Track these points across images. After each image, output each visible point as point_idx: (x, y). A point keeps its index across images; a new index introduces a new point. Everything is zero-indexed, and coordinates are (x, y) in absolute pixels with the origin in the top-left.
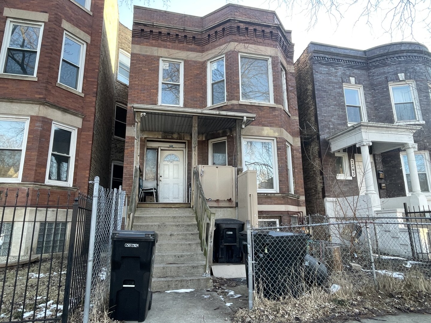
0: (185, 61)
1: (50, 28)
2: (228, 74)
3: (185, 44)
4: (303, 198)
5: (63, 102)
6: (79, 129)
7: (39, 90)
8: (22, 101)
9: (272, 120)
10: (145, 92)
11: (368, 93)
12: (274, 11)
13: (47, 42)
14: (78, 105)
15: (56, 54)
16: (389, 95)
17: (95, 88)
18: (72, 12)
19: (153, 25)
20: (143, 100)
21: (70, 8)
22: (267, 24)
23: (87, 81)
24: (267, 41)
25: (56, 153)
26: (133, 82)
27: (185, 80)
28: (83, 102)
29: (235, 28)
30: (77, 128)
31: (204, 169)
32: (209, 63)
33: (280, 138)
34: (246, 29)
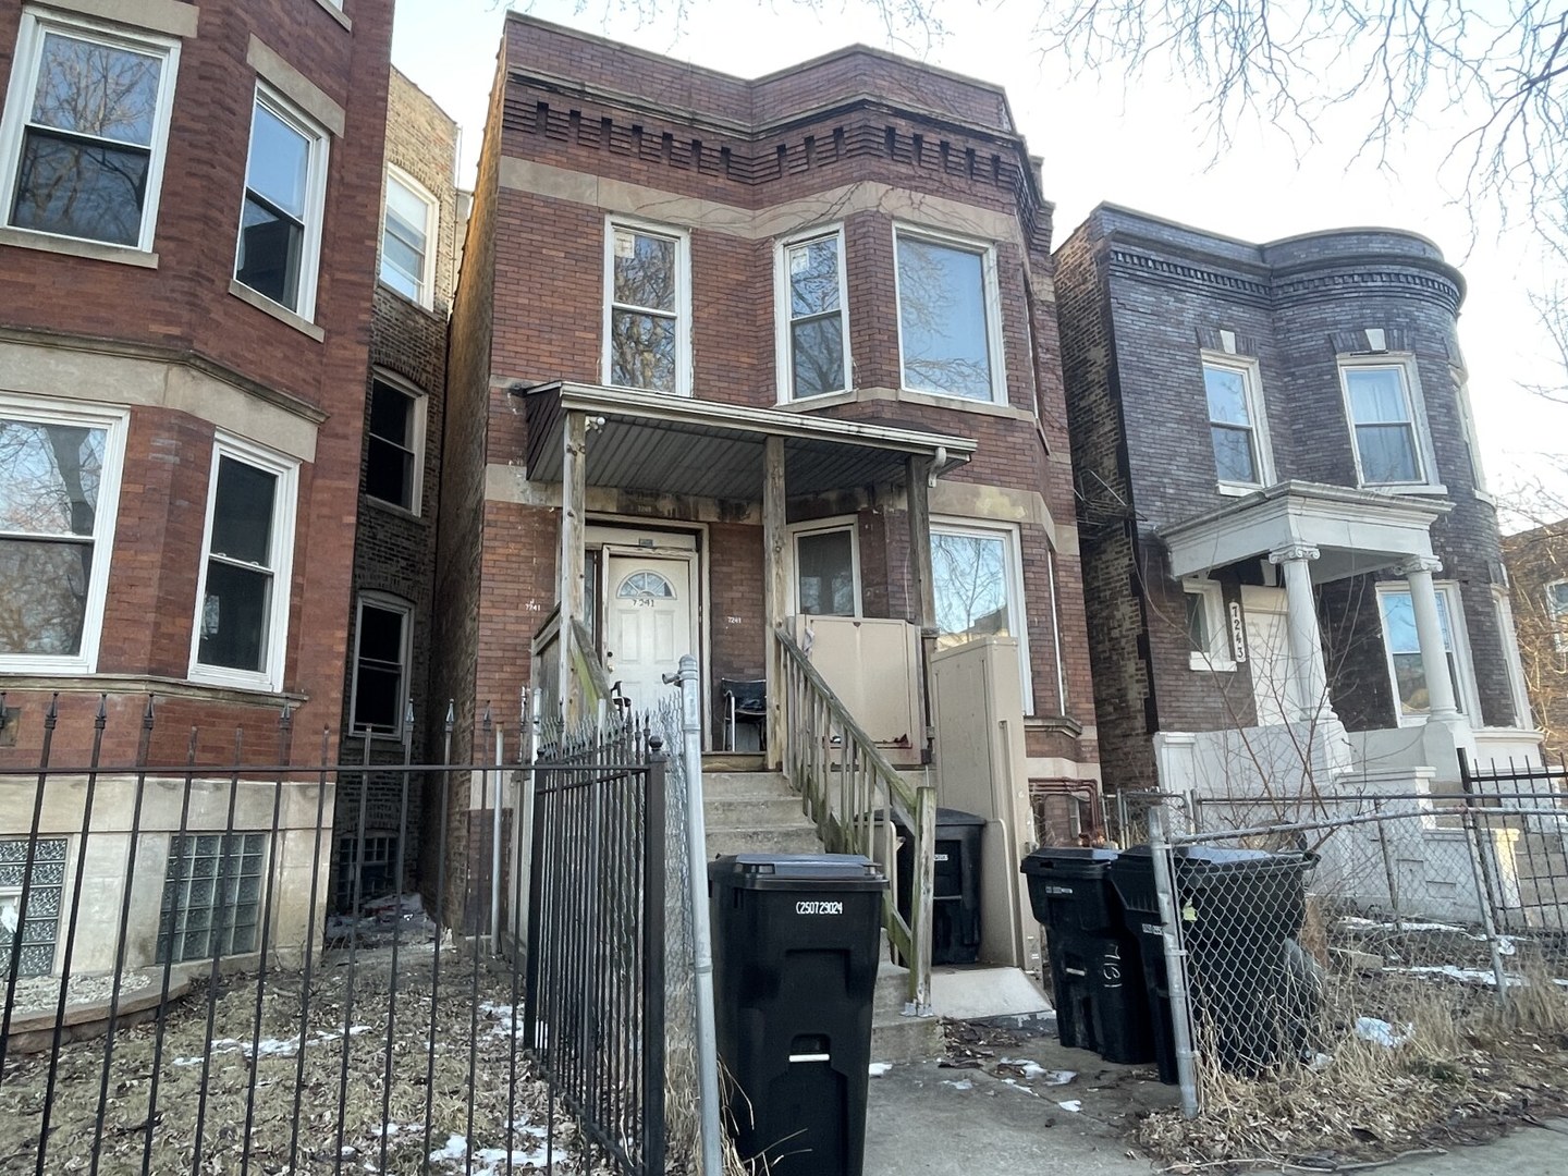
0: (698, 237)
1: (203, 63)
2: (857, 293)
3: (693, 173)
4: (1090, 734)
5: (250, 356)
6: (304, 466)
7: (165, 306)
8: (95, 346)
9: (1005, 461)
10: (554, 337)
11: (1276, 387)
12: (1002, 89)
13: (194, 118)
14: (301, 374)
15: (229, 170)
16: (1338, 397)
17: (363, 310)
18: (283, 10)
19: (582, 92)
20: (547, 366)
22: (984, 130)
23: (333, 280)
24: (980, 188)
25: (223, 557)
26: (508, 299)
27: (696, 302)
28: (321, 363)
29: (880, 134)
30: (298, 460)
31: (814, 629)
32: (778, 247)
33: (1031, 526)
34: (917, 139)
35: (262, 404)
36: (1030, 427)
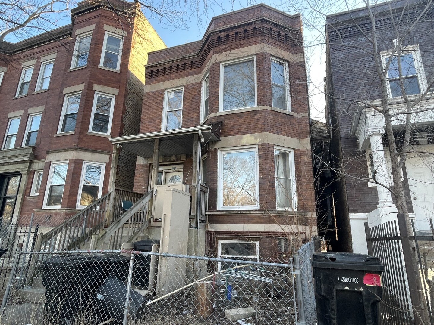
0: (185, 87)
1: (84, 93)
3: (185, 71)
4: (313, 215)
5: (92, 145)
6: (107, 164)
7: (75, 140)
9: (253, 125)
10: (152, 123)
12: (262, 4)
17: (119, 129)
18: (102, 76)
19: (159, 64)
21: (101, 74)
23: (114, 125)
27: (184, 104)
29: (216, 40)
30: (105, 163)
31: (158, 189)
32: (204, 81)
33: (262, 145)
34: (228, 36)
35: (95, 153)
36: (264, 111)
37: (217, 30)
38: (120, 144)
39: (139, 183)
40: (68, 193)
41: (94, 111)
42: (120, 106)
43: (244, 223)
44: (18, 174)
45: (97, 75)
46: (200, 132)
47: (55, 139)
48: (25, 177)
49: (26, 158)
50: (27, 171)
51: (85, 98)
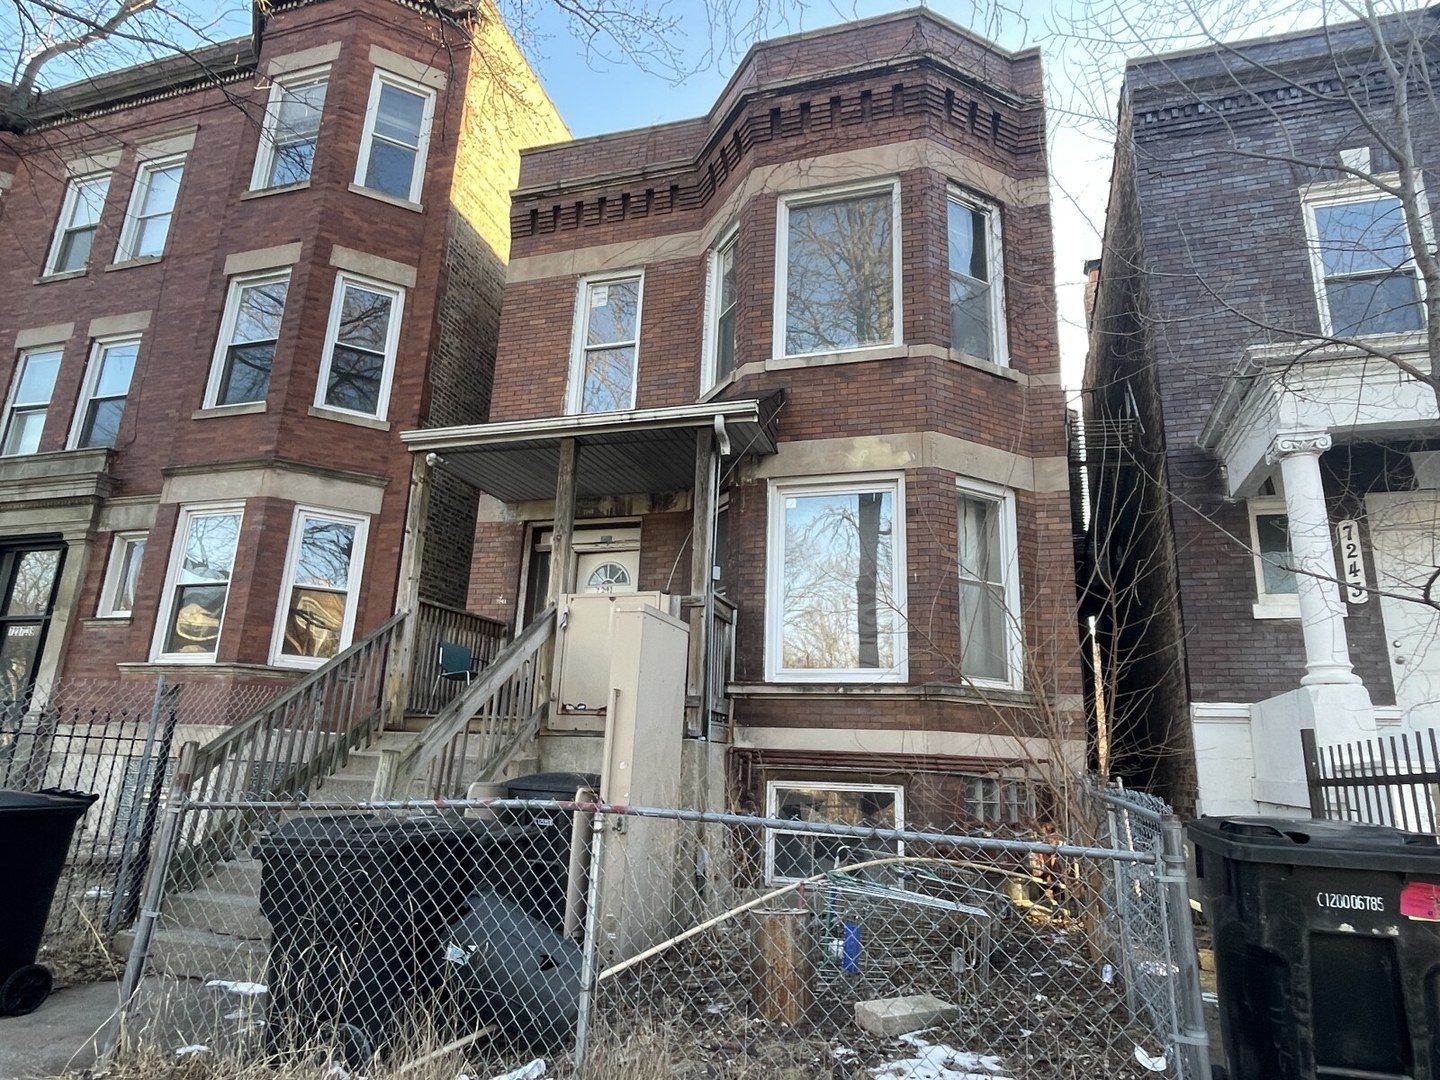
0: (650, 269)
1: (299, 276)
3: (650, 217)
4: (1069, 704)
5: (326, 452)
6: (373, 517)
7: (268, 433)
8: (233, 467)
10: (532, 387)
12: (923, 8)
14: (370, 455)
17: (416, 402)
18: (362, 219)
19: (560, 189)
21: (357, 211)
23: (400, 386)
24: (884, 126)
28: (388, 445)
29: (765, 119)
30: (366, 514)
31: (574, 606)
32: (714, 255)
33: (919, 471)
34: (805, 107)
35: (336, 481)
36: (927, 361)
37: (770, 87)
38: (437, 452)
39: (488, 586)
40: (243, 611)
41: (332, 338)
42: (421, 325)
43: (856, 724)
44: (53, 542)
45: (346, 215)
46: (719, 422)
47: (193, 426)
48: (77, 553)
49: (86, 489)
50: (88, 532)
51: (302, 290)
